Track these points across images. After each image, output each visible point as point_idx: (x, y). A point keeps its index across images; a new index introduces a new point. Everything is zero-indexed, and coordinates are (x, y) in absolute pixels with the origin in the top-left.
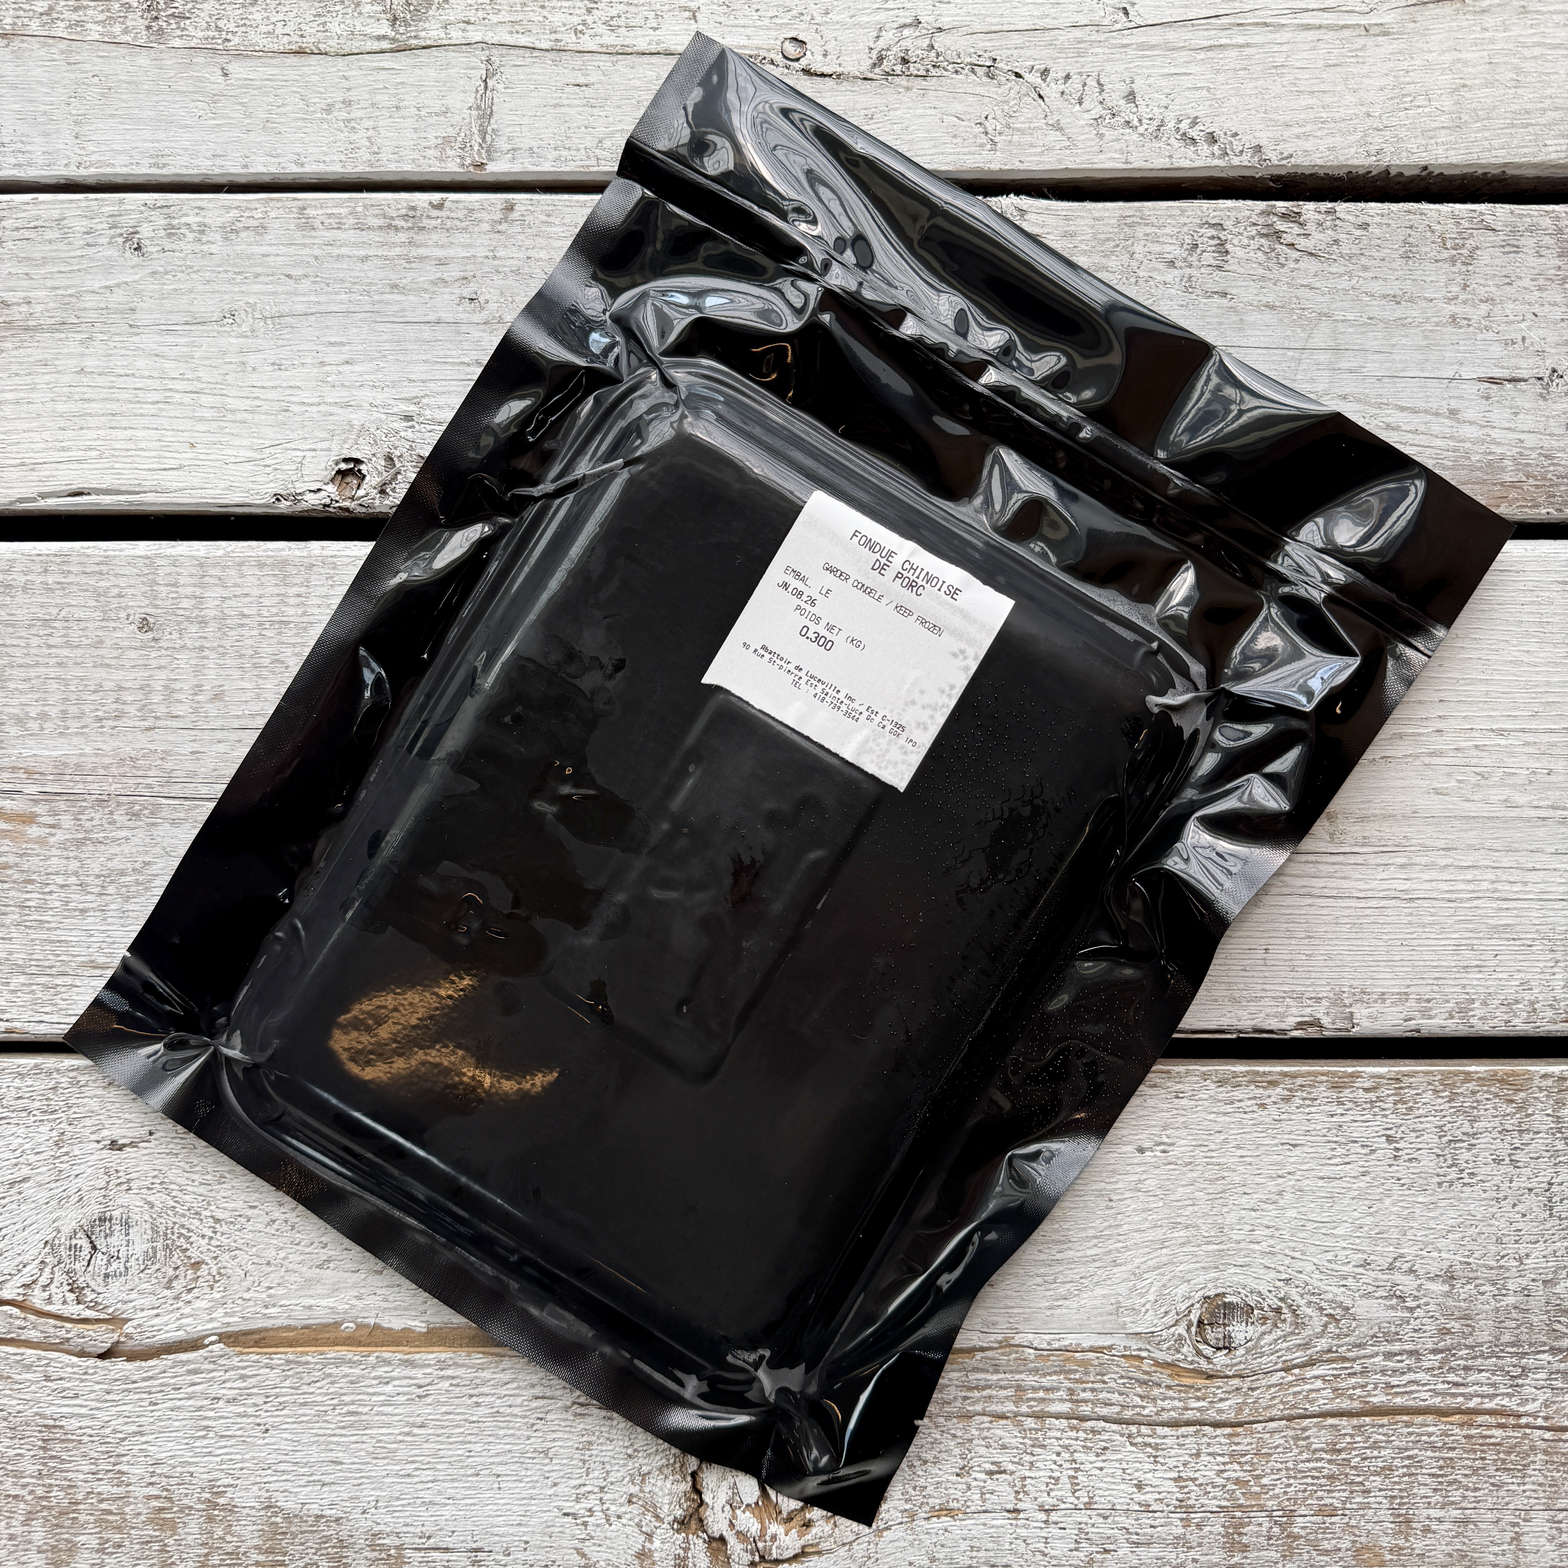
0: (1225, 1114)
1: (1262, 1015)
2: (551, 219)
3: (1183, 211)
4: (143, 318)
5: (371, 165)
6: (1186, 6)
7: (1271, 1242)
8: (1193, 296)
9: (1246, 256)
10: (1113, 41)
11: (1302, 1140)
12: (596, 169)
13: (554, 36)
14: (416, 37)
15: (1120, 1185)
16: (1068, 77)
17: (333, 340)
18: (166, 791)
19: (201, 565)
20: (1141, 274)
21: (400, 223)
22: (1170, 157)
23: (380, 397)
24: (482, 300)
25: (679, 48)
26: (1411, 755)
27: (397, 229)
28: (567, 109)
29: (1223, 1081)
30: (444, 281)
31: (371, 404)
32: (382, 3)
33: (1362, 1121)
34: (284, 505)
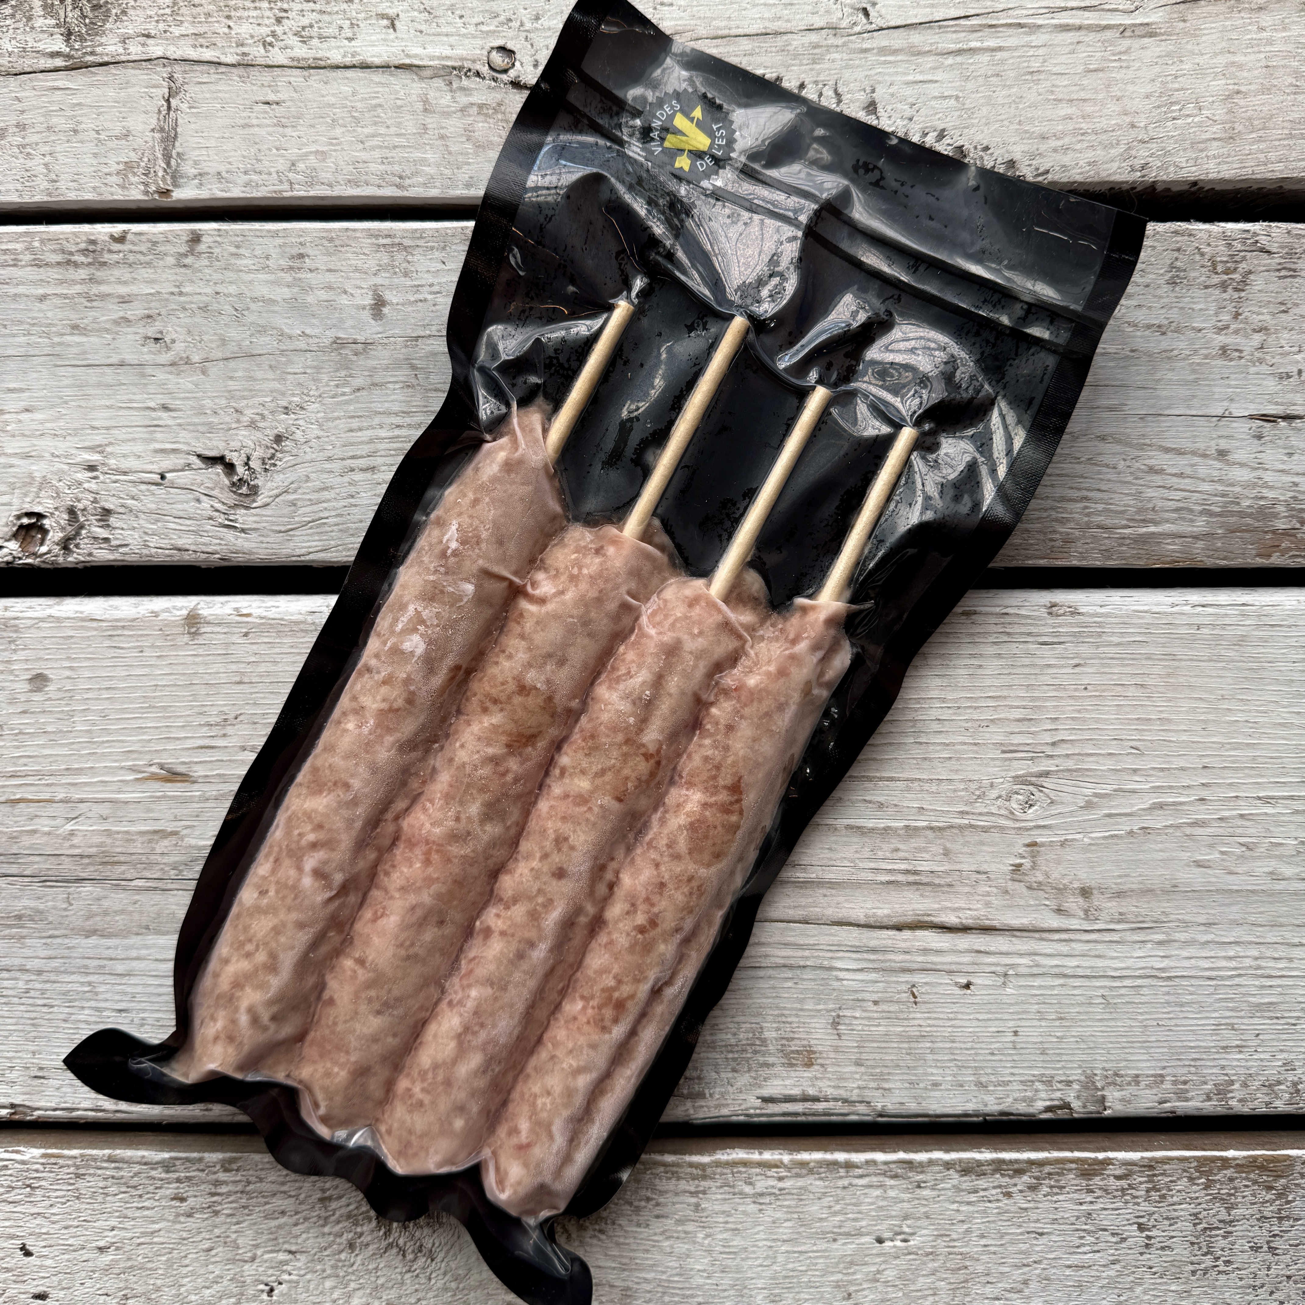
0: (969, 1203)
1: (1010, 1100)
2: (242, 251)
5: (50, 195)
6: (932, 6)
10: (851, 46)
11: (1048, 1228)
13: (240, 50)
14: (92, 53)
15: (857, 1276)
17: (12, 385)
21: (79, 258)
23: (62, 446)
24: (168, 339)
25: (377, 61)
26: (1171, 826)
27: (76, 265)
28: (256, 129)
29: (967, 1169)
30: (127, 320)
31: (53, 455)
32: (55, 16)
33: (1113, 1209)
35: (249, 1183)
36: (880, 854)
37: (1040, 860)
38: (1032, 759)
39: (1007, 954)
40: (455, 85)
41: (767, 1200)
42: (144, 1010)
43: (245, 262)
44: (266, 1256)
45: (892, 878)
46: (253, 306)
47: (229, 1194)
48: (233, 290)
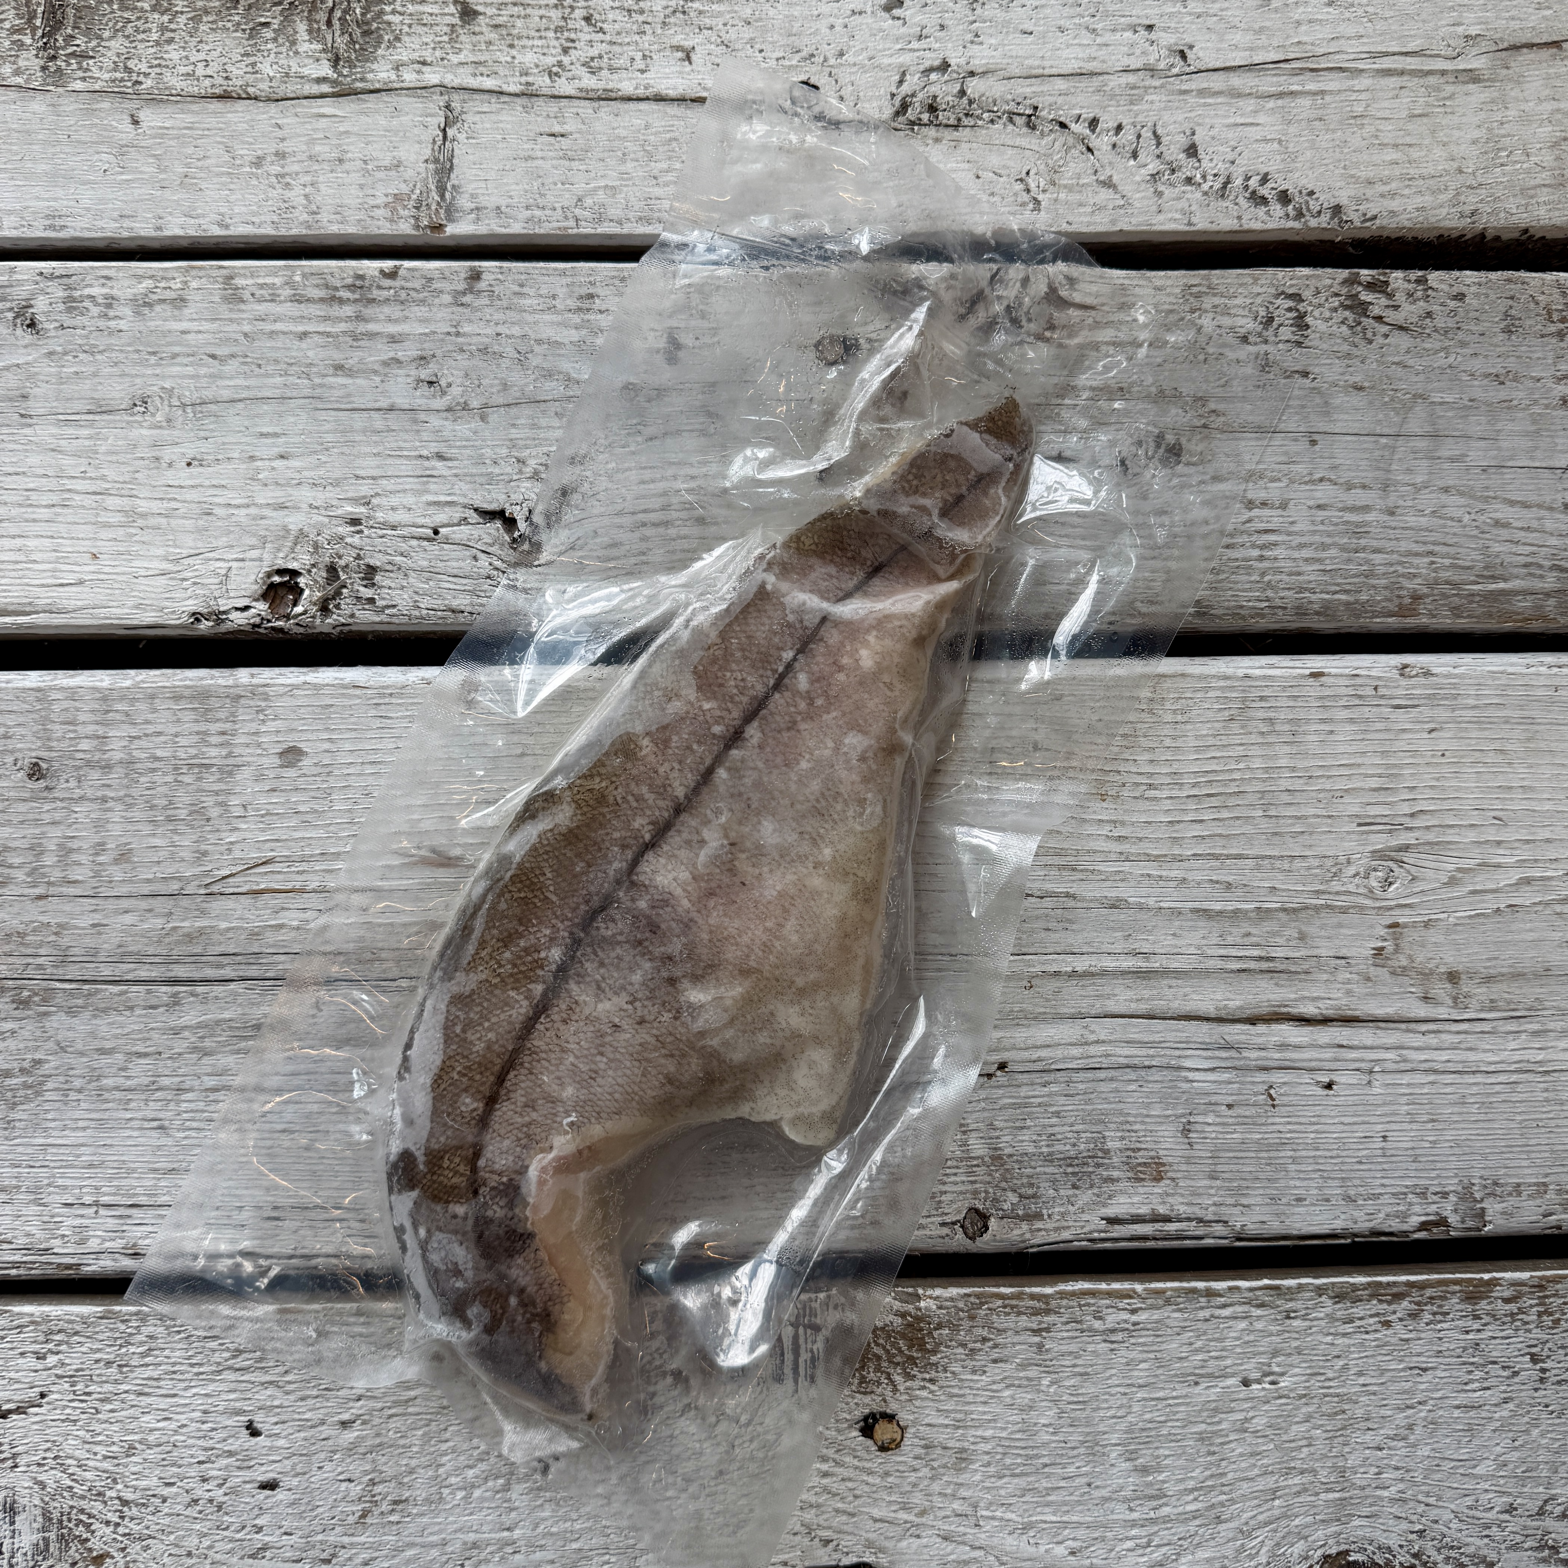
0: (1345, 1335)
1: (1381, 1216)
2: (525, 290)
3: (1256, 280)
4: (36, 407)
5: (309, 227)
6: (1251, 49)
7: (1401, 1486)
8: (1271, 376)
9: (1330, 331)
10: (1169, 88)
11: (1433, 1362)
12: (575, 231)
13: (524, 79)
14: (362, 80)
15: (1223, 1426)
16: (1119, 128)
17: (265, 430)
18: (60, 972)
19: (105, 699)
20: (1211, 350)
21: (345, 294)
22: (1239, 218)
23: (320, 497)
24: (443, 383)
25: (672, 93)
26: (1540, 903)
27: (341, 301)
28: (540, 162)
29: (1340, 1296)
30: (398, 361)
31: (311, 506)
32: (322, 40)
33: (1503, 1338)
34: (205, 626)
36: (1230, 940)
37: (1404, 942)
38: (1390, 832)
39: (1372, 1048)
41: (1119, 1337)
43: (527, 302)
45: (1244, 966)
46: (537, 349)
48: (516, 331)
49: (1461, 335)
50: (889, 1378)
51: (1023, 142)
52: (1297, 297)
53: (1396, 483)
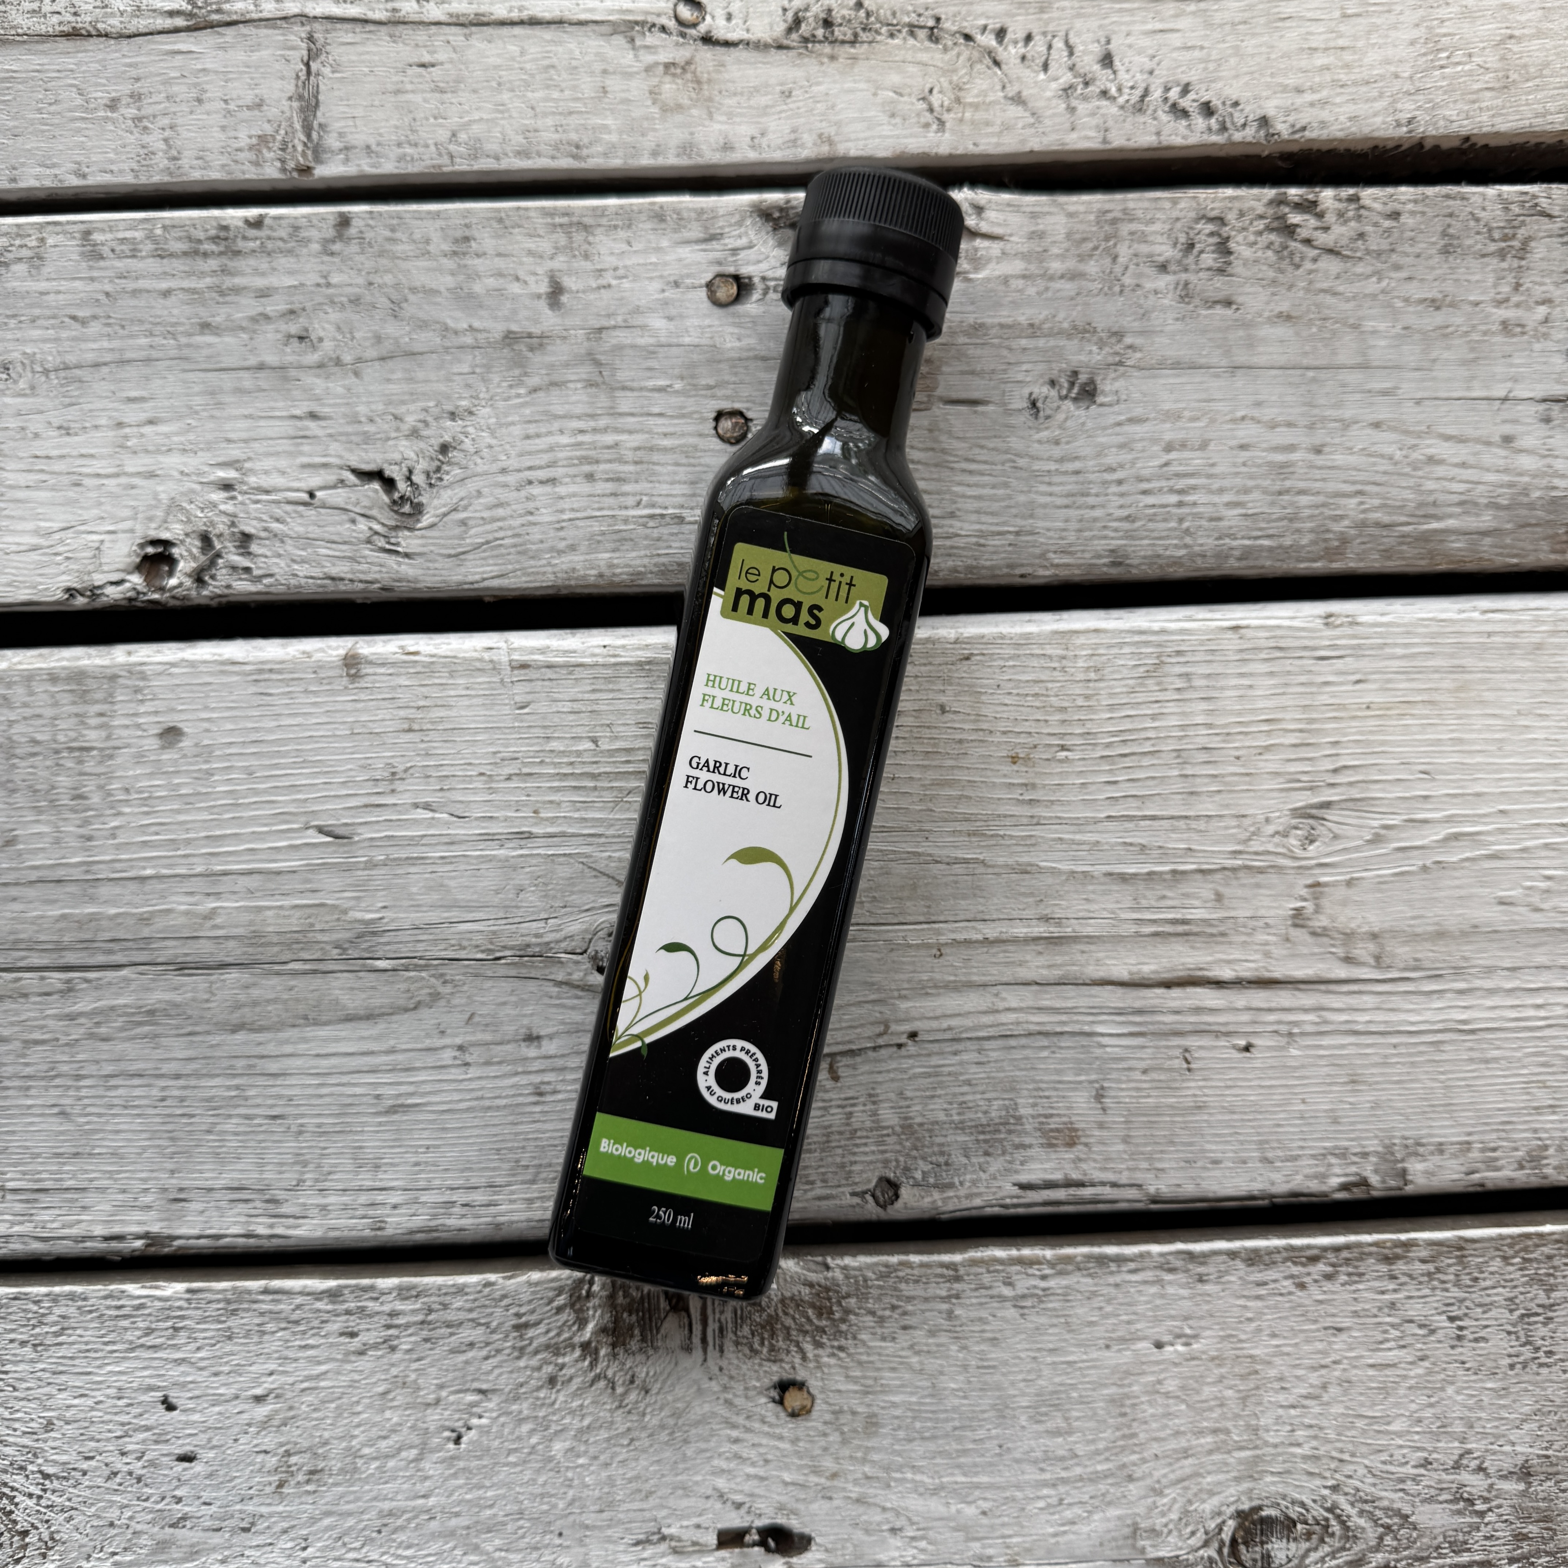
1: (1300, 1177)
2: (398, 235)
3: (1175, 202)
5: (170, 175)
8: (1191, 307)
9: (1253, 256)
11: (1346, 1322)
12: (449, 169)
13: (390, 5)
14: (219, 11)
15: (1135, 1388)
16: (1029, 38)
17: (132, 395)
20: (1127, 280)
21: (208, 247)
22: (1158, 134)
23: (192, 462)
24: (314, 337)
25: (548, 16)
26: (1467, 859)
27: (205, 255)
28: (410, 96)
29: (1253, 1258)
30: (267, 317)
31: (182, 473)
33: (1419, 1297)
34: (80, 602)
35: (430, 1311)
36: (1144, 903)
37: (1325, 902)
38: (1311, 789)
39: (1290, 1010)
40: (638, 43)
41: (1028, 1303)
42: (303, 1116)
43: (402, 247)
44: (452, 1398)
45: (1158, 930)
46: (412, 298)
47: (407, 1326)
48: (388, 279)
49: (1394, 257)
50: (798, 1344)
51: (924, 57)
52: (1220, 220)
53: (1324, 419)
